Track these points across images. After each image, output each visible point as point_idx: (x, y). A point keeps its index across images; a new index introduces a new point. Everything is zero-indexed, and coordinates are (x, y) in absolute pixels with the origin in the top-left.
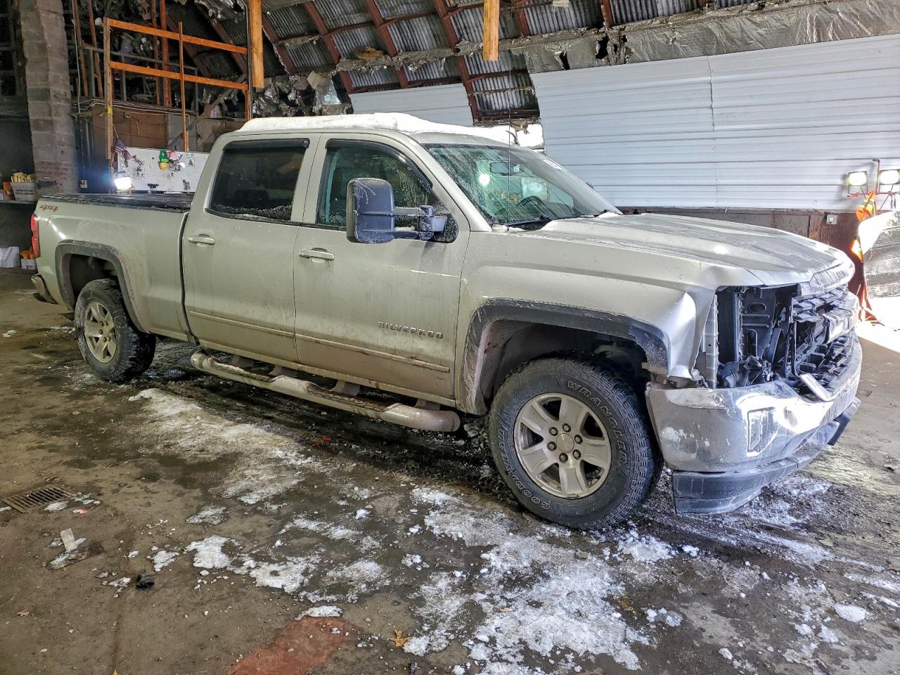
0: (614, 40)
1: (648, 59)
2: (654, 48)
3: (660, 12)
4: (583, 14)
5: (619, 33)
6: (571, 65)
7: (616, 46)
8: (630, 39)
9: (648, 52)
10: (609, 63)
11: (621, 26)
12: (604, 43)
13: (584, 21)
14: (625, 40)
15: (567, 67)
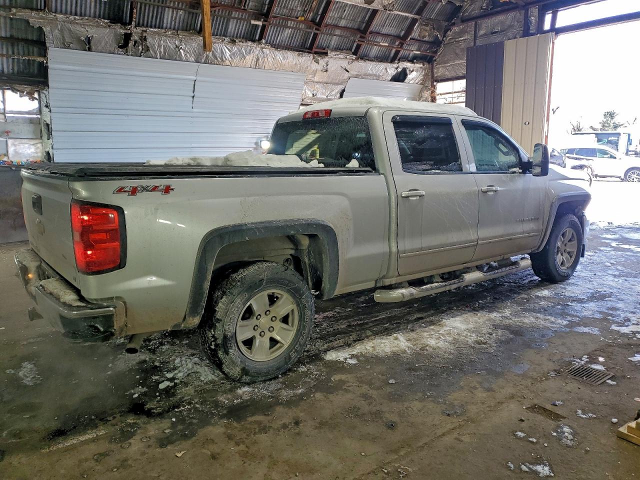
0: (135, 37)
1: (158, 57)
2: (165, 49)
3: (165, 25)
4: (103, 8)
5: (142, 34)
6: (93, 48)
7: (136, 42)
8: (150, 40)
9: (160, 52)
10: (126, 53)
11: (144, 29)
12: (128, 37)
13: (102, 13)
14: (145, 39)
15: (90, 50)
